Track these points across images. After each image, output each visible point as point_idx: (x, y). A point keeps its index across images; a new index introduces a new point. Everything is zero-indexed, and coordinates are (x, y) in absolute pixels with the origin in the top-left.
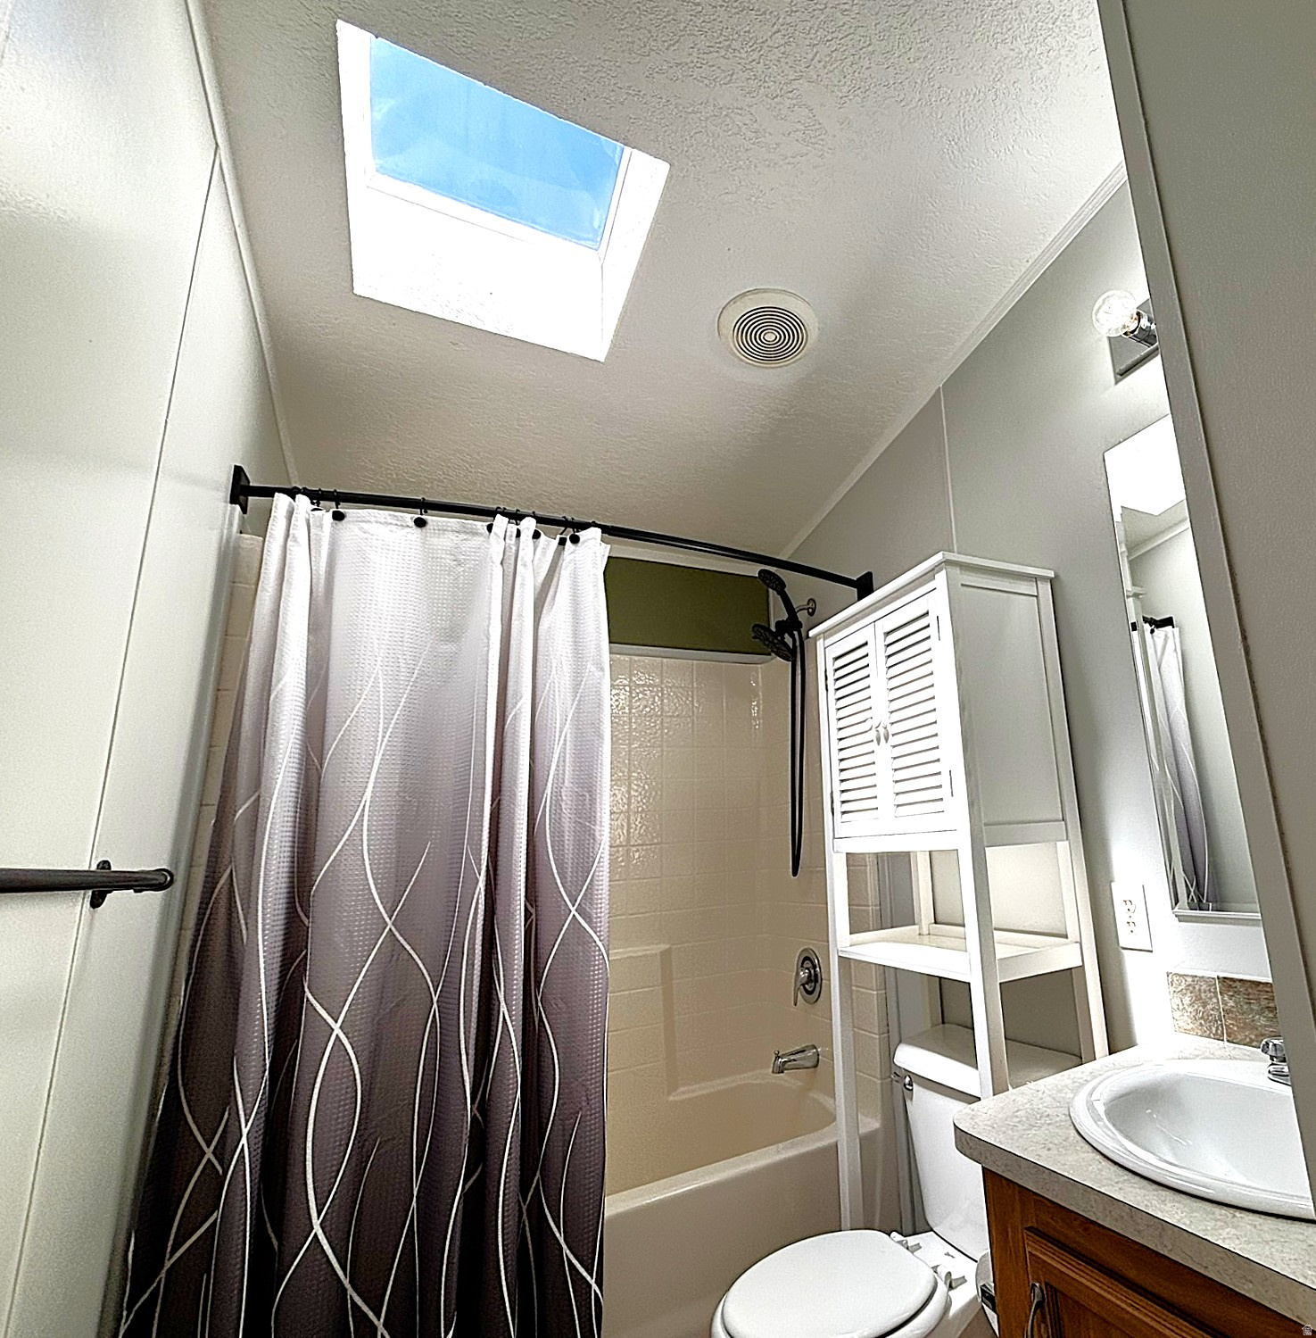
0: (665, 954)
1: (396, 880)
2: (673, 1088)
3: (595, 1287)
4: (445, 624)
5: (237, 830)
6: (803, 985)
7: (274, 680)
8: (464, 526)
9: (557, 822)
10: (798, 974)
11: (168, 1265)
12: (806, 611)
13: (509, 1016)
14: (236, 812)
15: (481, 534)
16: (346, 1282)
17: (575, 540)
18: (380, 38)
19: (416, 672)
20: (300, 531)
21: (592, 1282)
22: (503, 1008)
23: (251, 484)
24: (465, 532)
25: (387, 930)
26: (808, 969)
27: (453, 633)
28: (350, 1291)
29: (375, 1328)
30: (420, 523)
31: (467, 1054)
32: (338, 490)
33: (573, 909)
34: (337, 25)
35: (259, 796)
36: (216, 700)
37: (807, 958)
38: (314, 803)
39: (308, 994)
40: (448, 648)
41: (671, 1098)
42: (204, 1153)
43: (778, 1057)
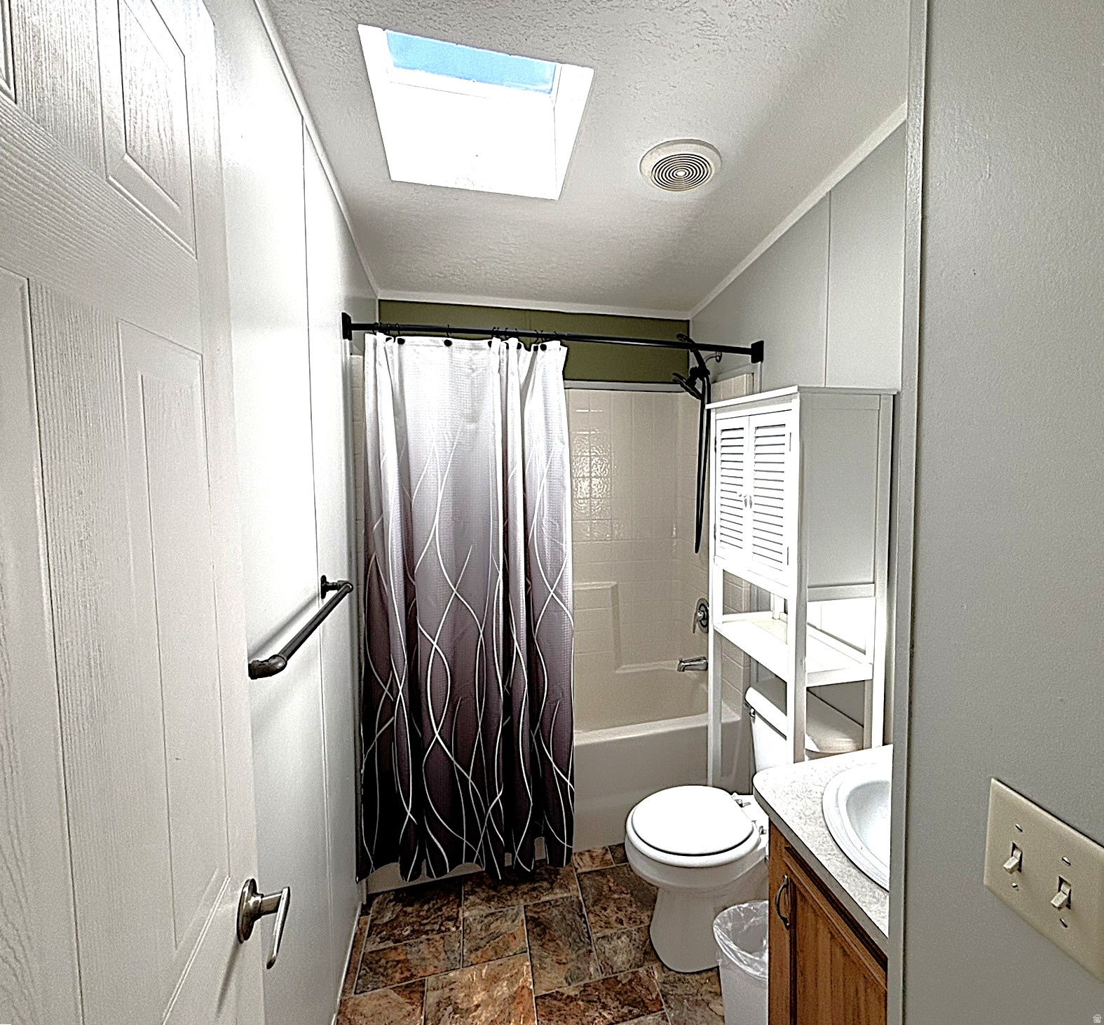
0: (615, 589)
1: (456, 568)
2: (617, 667)
3: (569, 784)
4: (467, 411)
5: (375, 535)
6: (700, 621)
7: (381, 454)
8: (473, 345)
9: (541, 537)
10: (696, 614)
11: (377, 736)
12: (715, 359)
13: (520, 647)
14: (373, 527)
15: (485, 349)
16: (453, 759)
17: (544, 348)
18: (387, 30)
19: (455, 443)
20: (381, 357)
21: (568, 781)
22: (516, 644)
23: (352, 322)
24: (475, 349)
25: (454, 594)
26: (703, 611)
27: (474, 418)
28: (455, 763)
29: (468, 780)
30: (448, 344)
31: (499, 666)
32: (399, 324)
33: (552, 591)
34: (359, 29)
35: (383, 519)
36: (355, 461)
37: (702, 605)
38: (410, 519)
39: (419, 625)
40: (473, 426)
41: (617, 672)
42: (384, 690)
43: (681, 662)
